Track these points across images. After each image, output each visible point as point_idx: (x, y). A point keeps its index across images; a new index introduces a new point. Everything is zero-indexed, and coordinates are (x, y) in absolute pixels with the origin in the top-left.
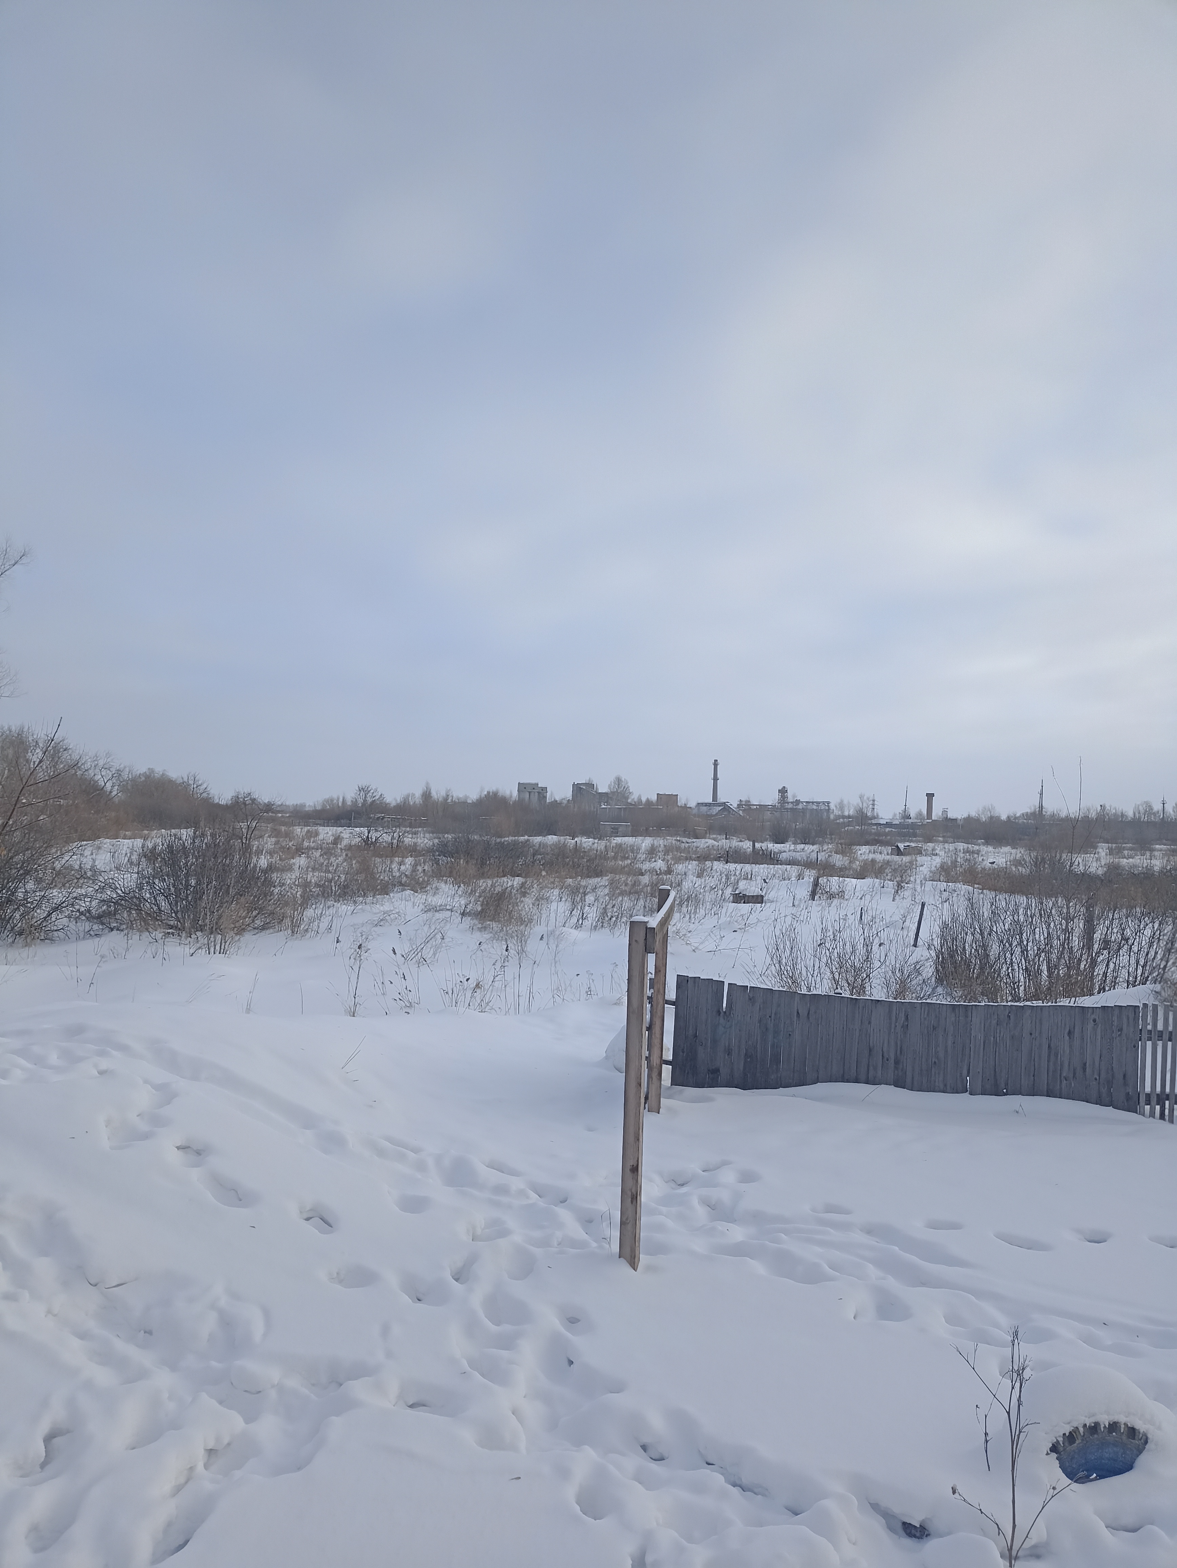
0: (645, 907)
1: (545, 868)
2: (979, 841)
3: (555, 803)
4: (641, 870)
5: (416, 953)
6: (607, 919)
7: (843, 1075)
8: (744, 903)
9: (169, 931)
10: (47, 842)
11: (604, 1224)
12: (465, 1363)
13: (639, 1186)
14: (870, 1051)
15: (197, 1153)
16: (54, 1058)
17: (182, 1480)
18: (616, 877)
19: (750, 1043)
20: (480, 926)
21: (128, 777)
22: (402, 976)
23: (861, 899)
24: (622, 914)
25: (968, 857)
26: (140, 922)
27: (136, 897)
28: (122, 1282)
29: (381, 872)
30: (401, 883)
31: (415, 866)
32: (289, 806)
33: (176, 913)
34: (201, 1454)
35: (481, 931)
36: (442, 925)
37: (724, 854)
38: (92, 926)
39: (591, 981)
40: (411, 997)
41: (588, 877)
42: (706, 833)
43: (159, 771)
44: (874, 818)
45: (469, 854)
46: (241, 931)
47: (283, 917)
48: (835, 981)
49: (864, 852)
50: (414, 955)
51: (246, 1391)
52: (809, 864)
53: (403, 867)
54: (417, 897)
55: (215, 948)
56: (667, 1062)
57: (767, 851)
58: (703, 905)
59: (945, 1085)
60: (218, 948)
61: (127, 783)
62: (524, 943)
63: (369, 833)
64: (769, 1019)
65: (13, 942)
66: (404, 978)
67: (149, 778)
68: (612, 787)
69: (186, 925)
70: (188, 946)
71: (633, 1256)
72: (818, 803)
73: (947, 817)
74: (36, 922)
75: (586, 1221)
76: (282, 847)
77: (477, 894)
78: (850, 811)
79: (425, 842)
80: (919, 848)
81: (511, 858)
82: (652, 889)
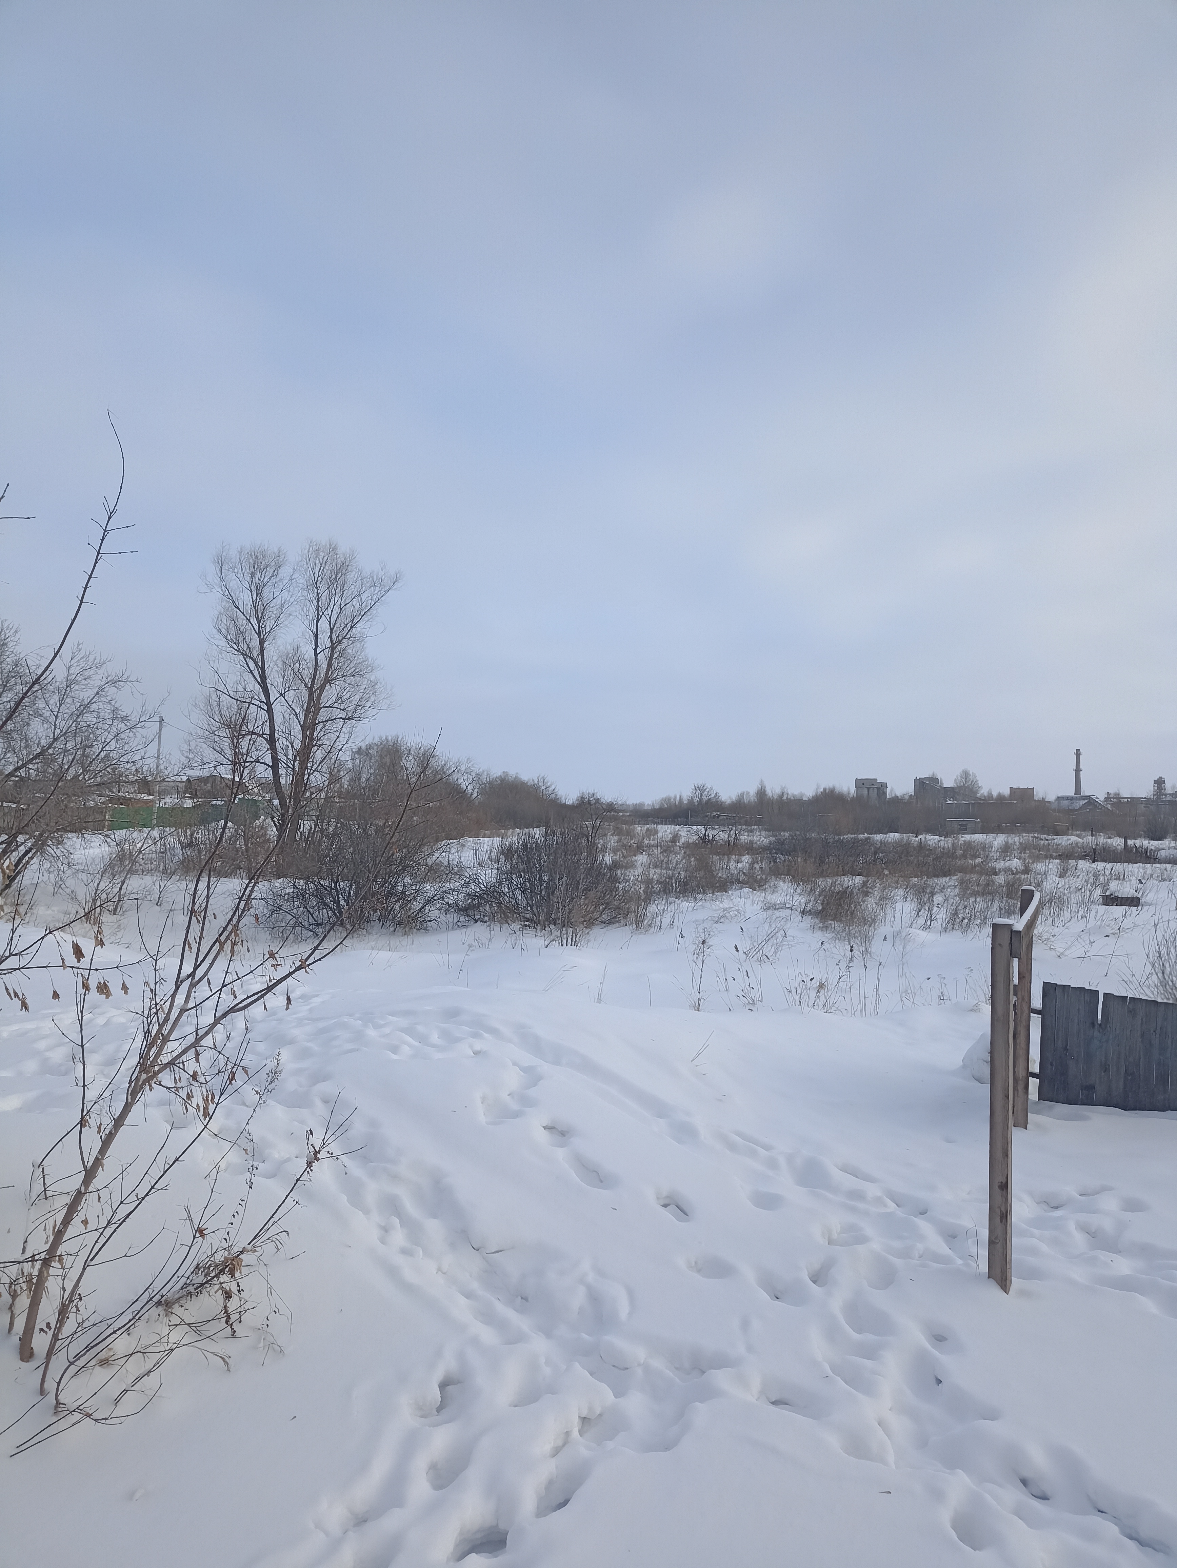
0: (1001, 909)
1: (887, 866)
3: (896, 800)
4: (994, 869)
5: (757, 950)
6: (958, 920)
8: (1117, 905)
9: (525, 923)
10: (420, 841)
11: (970, 1241)
12: (827, 1367)
13: (1008, 1205)
15: (562, 1134)
16: (435, 1038)
17: (560, 1443)
18: (966, 877)
19: (1131, 1059)
20: (821, 925)
21: (486, 780)
22: (745, 973)
24: (975, 916)
26: (500, 915)
27: (496, 892)
28: (501, 1249)
29: (719, 870)
30: (739, 881)
31: (753, 863)
32: (629, 805)
33: (532, 907)
34: (576, 1420)
35: (822, 930)
36: (782, 923)
37: (1091, 852)
38: (460, 917)
39: (943, 985)
40: (754, 994)
41: (935, 877)
42: (1068, 829)
43: (513, 775)
45: (807, 852)
46: (590, 923)
47: (628, 912)
50: (755, 952)
51: (614, 1366)
53: (740, 865)
54: (755, 894)
55: (567, 941)
56: (1034, 1075)
57: (1142, 848)
58: (1067, 907)
60: (569, 940)
61: (486, 786)
62: (868, 944)
63: (706, 831)
64: (1154, 1033)
65: (395, 931)
66: (748, 975)
67: (504, 781)
68: (958, 782)
69: (541, 918)
70: (543, 938)
71: (1004, 1278)
74: (413, 913)
75: (949, 1236)
76: (624, 846)
77: (817, 893)
79: (761, 840)
81: (851, 856)
82: (1008, 889)
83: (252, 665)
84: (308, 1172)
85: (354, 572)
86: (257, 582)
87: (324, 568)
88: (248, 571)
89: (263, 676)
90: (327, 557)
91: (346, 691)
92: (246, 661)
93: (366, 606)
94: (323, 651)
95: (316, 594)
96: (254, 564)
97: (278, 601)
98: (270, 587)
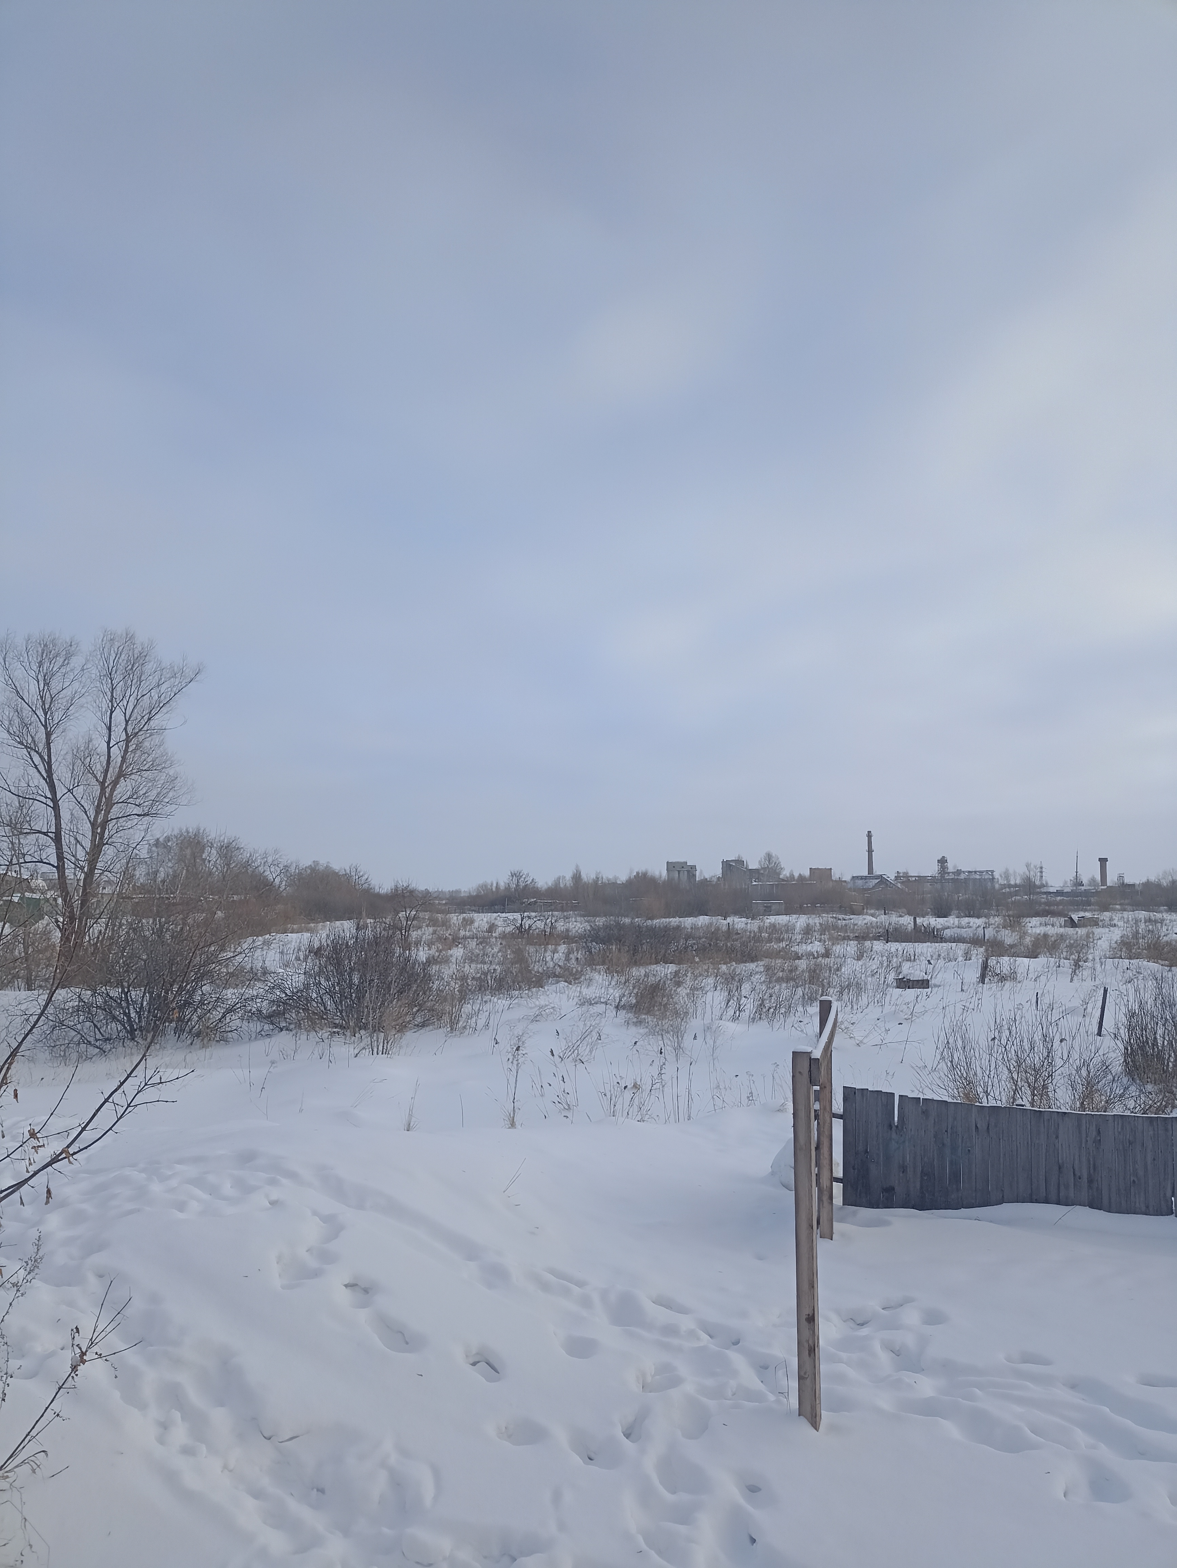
1: (698, 953)
2: (1162, 908)
3: (705, 882)
4: (796, 953)
5: (572, 1050)
6: (764, 1010)
7: (1031, 1195)
8: (909, 988)
9: (334, 1030)
11: (781, 1374)
12: (640, 1539)
13: (816, 1338)
14: (1060, 1168)
15: (365, 1291)
16: (227, 1188)
18: (771, 962)
19: (926, 1159)
20: (635, 1020)
21: (295, 871)
22: (561, 1078)
23: (1035, 980)
24: (780, 1005)
25: (1150, 927)
26: (308, 1022)
27: (303, 997)
28: (295, 1435)
29: (535, 962)
30: (555, 974)
31: (569, 953)
32: (445, 892)
33: (341, 1012)
35: (636, 1026)
36: (597, 1020)
37: (884, 932)
38: (263, 1026)
39: (752, 1082)
40: (571, 1099)
41: (742, 963)
42: (864, 908)
43: (324, 864)
44: (1043, 886)
45: (620, 940)
46: (402, 1028)
47: (442, 1014)
48: (1013, 1080)
49: (1035, 926)
50: (570, 1053)
51: (418, 1563)
52: (976, 941)
53: (556, 957)
54: (571, 989)
55: (378, 1049)
56: (837, 1180)
57: (929, 926)
58: (865, 992)
59: (1147, 1207)
60: (381, 1048)
61: (294, 878)
62: (680, 1039)
63: (522, 919)
64: (946, 1133)
65: (191, 1044)
66: (564, 1080)
67: (314, 871)
68: (762, 863)
69: (351, 1024)
70: (353, 1046)
71: (814, 1415)
72: (982, 872)
73: (1123, 883)
74: (212, 1023)
75: (761, 1368)
76: (440, 938)
77: (631, 985)
78: (1015, 880)
79: (577, 927)
80: (1095, 919)
81: (663, 943)
82: (810, 976)
83: (37, 759)
84: (73, 1377)
85: (152, 663)
86: (45, 671)
87: (119, 658)
88: (35, 659)
89: (49, 771)
90: (122, 647)
91: (142, 786)
92: (30, 755)
93: (165, 698)
94: (117, 743)
95: (110, 685)
96: (43, 653)
97: (68, 692)
98: (60, 678)
